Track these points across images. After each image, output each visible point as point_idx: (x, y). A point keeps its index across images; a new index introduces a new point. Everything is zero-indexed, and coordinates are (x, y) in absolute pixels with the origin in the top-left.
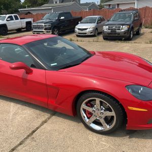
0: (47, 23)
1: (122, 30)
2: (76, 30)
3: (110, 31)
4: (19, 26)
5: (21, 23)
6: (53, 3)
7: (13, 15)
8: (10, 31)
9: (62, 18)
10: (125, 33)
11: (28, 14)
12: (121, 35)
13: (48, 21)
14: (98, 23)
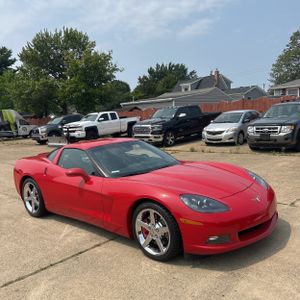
0: (156, 123)
1: (281, 134)
2: (204, 133)
3: (258, 135)
4: (117, 129)
5: (120, 124)
6: (181, 90)
7: (108, 113)
8: (103, 136)
9: (182, 115)
10: (286, 139)
11: (134, 110)
12: (278, 141)
13: (157, 120)
14: (243, 122)
